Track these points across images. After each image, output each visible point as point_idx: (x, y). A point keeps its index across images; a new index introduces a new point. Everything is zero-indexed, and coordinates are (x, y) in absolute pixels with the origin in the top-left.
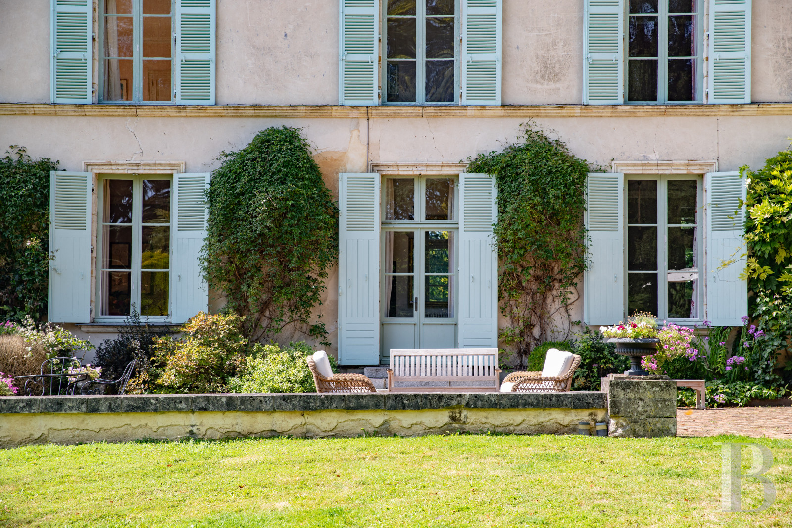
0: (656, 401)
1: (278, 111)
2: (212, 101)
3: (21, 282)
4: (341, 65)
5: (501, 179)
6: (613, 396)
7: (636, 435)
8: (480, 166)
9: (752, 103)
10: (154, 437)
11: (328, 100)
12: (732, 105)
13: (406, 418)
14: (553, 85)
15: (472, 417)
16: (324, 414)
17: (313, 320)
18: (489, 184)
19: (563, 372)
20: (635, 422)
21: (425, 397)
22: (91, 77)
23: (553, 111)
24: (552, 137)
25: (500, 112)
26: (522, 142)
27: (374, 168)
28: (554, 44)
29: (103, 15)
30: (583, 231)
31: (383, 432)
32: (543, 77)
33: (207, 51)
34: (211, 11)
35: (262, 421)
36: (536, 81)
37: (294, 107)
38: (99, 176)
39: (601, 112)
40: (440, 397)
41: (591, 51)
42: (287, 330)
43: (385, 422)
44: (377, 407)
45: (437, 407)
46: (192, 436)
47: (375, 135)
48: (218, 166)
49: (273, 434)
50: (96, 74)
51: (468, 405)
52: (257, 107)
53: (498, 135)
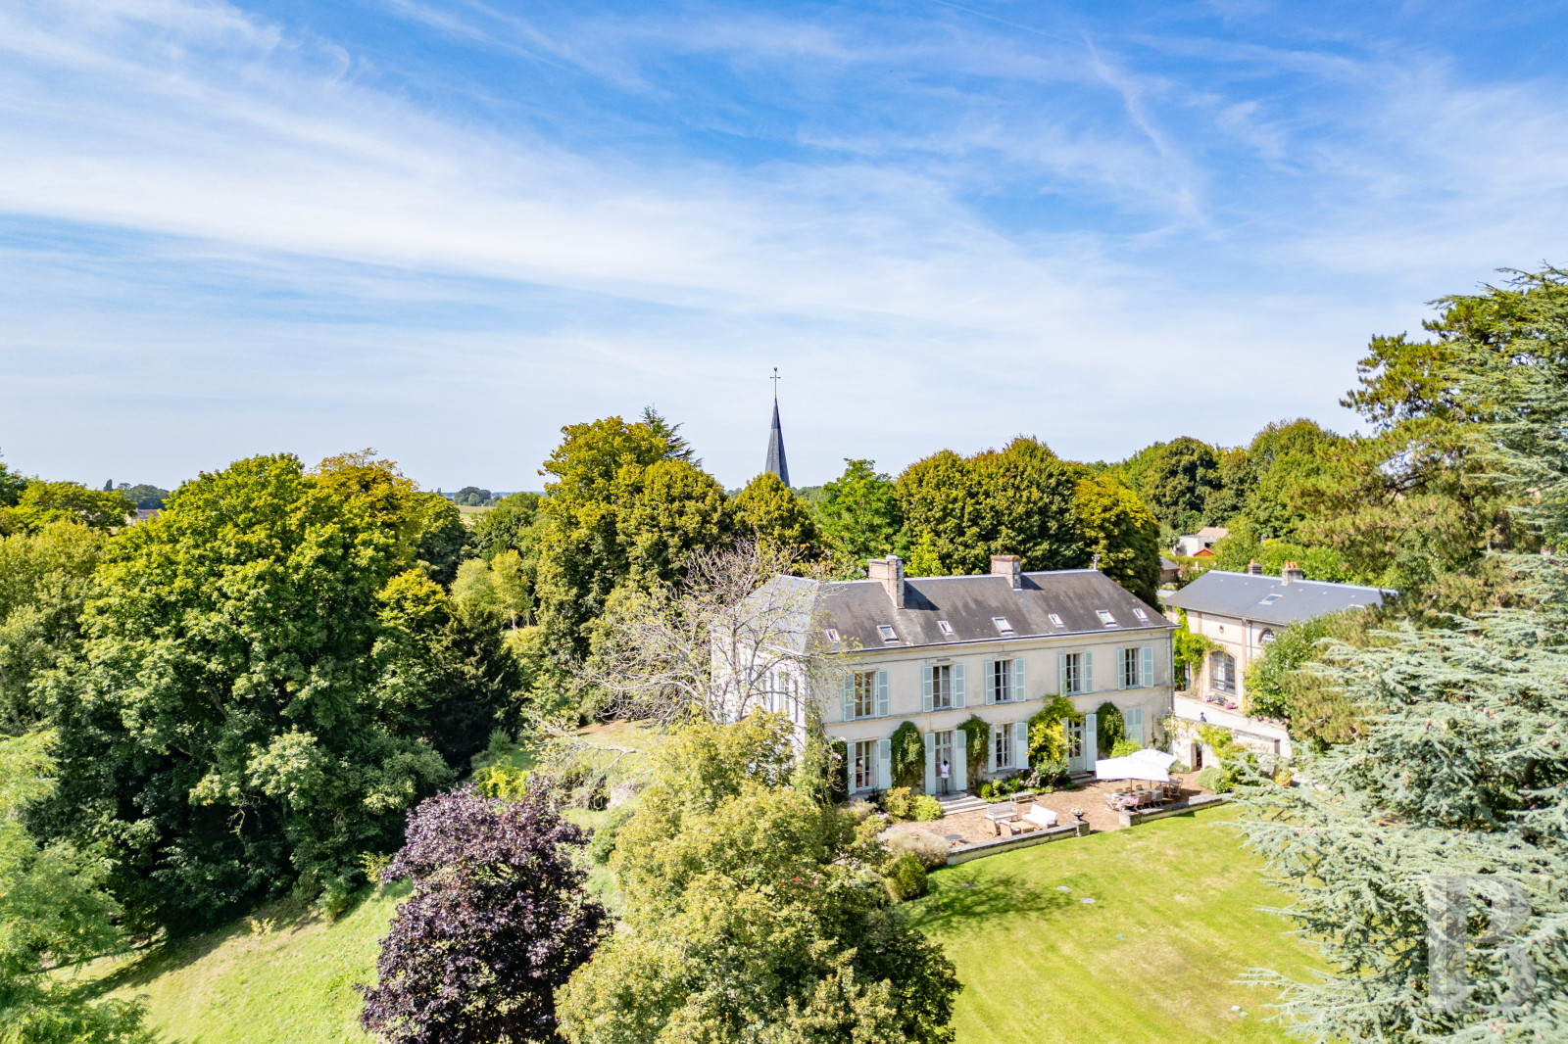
1: (907, 715)
2: (885, 715)
4: (922, 699)
8: (957, 728)
9: (1021, 701)
11: (920, 710)
12: (1017, 702)
14: (977, 700)
18: (959, 732)
22: (852, 711)
23: (977, 708)
25: (962, 709)
27: (932, 729)
29: (854, 689)
32: (974, 697)
34: (884, 685)
36: (973, 699)
37: (911, 714)
39: (987, 706)
41: (984, 687)
47: (932, 719)
52: (902, 716)
53: (963, 717)
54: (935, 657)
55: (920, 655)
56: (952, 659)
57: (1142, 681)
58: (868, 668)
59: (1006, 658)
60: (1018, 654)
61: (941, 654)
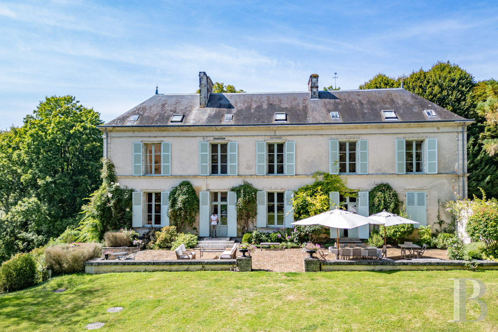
0: (246, 263)
1: (185, 177)
2: (170, 175)
3: (126, 218)
4: (200, 166)
5: (237, 193)
6: (237, 262)
7: (242, 271)
8: (233, 190)
9: (296, 175)
10: (138, 270)
11: (197, 174)
12: (291, 176)
13: (192, 267)
14: (250, 171)
15: (207, 267)
16: (175, 266)
17: (194, 226)
18: (234, 194)
19: (232, 253)
20: (242, 268)
21: (197, 262)
22: (142, 169)
23: (249, 177)
24: (250, 183)
25: (237, 177)
26: (242, 184)
27: (208, 190)
28: (250, 161)
29: (145, 154)
30: (256, 205)
31: (187, 270)
32: (247, 169)
33: (169, 163)
34: (170, 153)
35: (161, 267)
36: (246, 170)
37: (189, 176)
38: (144, 192)
39: (261, 177)
40: (200, 262)
41: (258, 163)
42: (188, 229)
43: (188, 268)
44: (186, 264)
45: (199, 264)
46: (145, 271)
47: (208, 182)
48: (171, 190)
49: (163, 270)
50: (144, 168)
51: (206, 264)
52: (181, 176)
53: (237, 182)
54: (212, 136)
55: (199, 134)
56: (227, 138)
57: (426, 168)
58: (156, 140)
59: (280, 141)
60: (289, 138)
61: (217, 134)
